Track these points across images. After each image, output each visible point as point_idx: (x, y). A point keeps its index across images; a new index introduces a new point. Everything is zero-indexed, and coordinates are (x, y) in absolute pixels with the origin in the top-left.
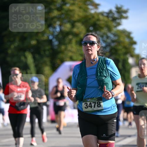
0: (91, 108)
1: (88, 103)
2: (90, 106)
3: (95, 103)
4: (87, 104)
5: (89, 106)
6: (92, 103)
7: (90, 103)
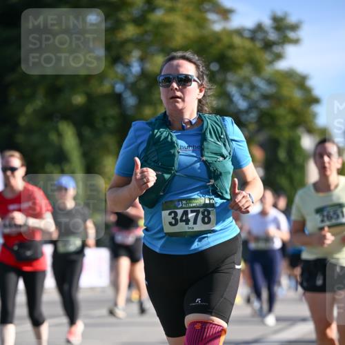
0: (187, 224)
1: (180, 212)
2: (184, 218)
3: (198, 212)
4: (176, 214)
5: (182, 220)
6: (189, 212)
7: (186, 213)
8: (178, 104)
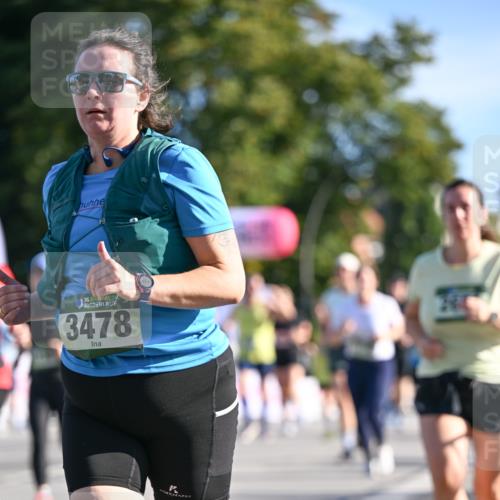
8: (99, 123)
